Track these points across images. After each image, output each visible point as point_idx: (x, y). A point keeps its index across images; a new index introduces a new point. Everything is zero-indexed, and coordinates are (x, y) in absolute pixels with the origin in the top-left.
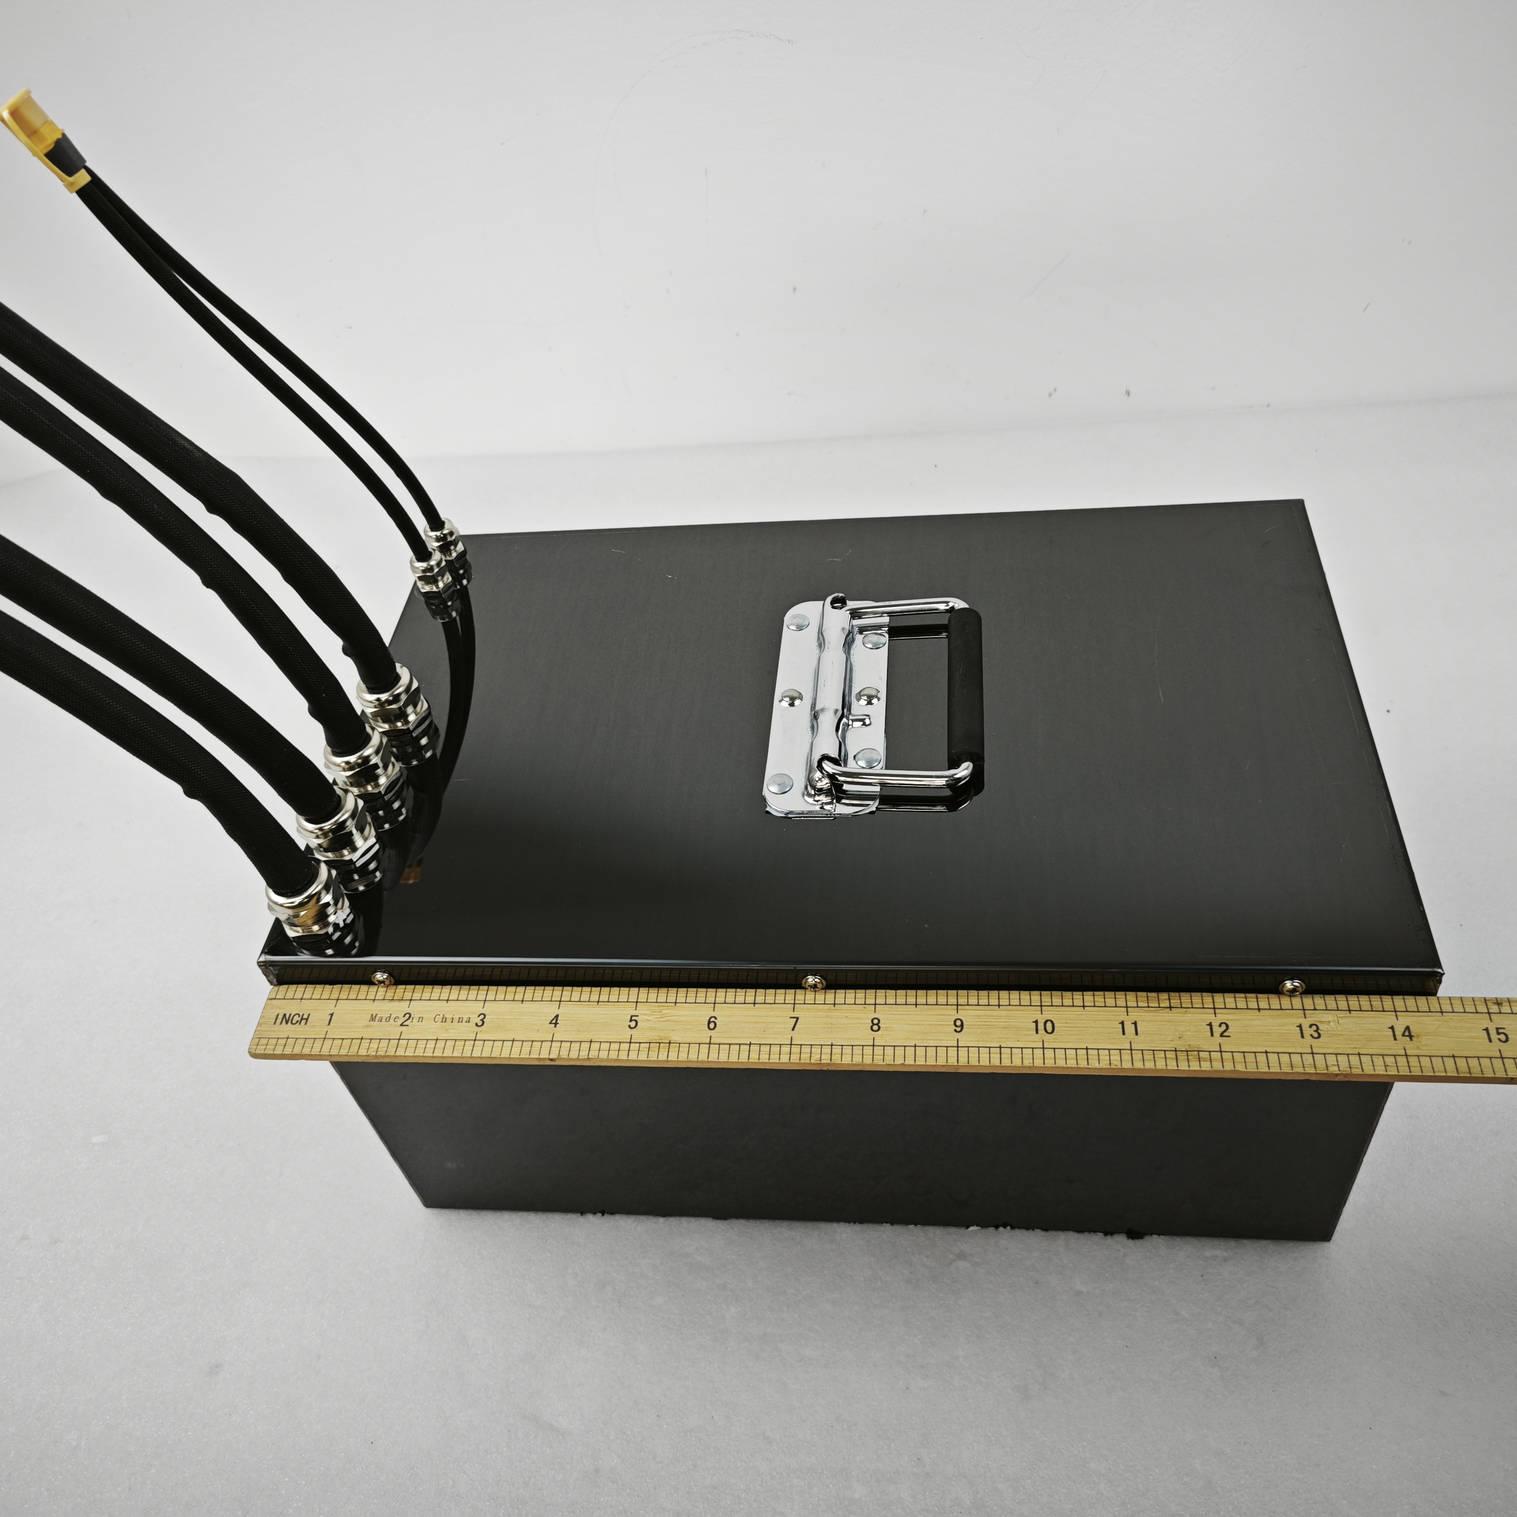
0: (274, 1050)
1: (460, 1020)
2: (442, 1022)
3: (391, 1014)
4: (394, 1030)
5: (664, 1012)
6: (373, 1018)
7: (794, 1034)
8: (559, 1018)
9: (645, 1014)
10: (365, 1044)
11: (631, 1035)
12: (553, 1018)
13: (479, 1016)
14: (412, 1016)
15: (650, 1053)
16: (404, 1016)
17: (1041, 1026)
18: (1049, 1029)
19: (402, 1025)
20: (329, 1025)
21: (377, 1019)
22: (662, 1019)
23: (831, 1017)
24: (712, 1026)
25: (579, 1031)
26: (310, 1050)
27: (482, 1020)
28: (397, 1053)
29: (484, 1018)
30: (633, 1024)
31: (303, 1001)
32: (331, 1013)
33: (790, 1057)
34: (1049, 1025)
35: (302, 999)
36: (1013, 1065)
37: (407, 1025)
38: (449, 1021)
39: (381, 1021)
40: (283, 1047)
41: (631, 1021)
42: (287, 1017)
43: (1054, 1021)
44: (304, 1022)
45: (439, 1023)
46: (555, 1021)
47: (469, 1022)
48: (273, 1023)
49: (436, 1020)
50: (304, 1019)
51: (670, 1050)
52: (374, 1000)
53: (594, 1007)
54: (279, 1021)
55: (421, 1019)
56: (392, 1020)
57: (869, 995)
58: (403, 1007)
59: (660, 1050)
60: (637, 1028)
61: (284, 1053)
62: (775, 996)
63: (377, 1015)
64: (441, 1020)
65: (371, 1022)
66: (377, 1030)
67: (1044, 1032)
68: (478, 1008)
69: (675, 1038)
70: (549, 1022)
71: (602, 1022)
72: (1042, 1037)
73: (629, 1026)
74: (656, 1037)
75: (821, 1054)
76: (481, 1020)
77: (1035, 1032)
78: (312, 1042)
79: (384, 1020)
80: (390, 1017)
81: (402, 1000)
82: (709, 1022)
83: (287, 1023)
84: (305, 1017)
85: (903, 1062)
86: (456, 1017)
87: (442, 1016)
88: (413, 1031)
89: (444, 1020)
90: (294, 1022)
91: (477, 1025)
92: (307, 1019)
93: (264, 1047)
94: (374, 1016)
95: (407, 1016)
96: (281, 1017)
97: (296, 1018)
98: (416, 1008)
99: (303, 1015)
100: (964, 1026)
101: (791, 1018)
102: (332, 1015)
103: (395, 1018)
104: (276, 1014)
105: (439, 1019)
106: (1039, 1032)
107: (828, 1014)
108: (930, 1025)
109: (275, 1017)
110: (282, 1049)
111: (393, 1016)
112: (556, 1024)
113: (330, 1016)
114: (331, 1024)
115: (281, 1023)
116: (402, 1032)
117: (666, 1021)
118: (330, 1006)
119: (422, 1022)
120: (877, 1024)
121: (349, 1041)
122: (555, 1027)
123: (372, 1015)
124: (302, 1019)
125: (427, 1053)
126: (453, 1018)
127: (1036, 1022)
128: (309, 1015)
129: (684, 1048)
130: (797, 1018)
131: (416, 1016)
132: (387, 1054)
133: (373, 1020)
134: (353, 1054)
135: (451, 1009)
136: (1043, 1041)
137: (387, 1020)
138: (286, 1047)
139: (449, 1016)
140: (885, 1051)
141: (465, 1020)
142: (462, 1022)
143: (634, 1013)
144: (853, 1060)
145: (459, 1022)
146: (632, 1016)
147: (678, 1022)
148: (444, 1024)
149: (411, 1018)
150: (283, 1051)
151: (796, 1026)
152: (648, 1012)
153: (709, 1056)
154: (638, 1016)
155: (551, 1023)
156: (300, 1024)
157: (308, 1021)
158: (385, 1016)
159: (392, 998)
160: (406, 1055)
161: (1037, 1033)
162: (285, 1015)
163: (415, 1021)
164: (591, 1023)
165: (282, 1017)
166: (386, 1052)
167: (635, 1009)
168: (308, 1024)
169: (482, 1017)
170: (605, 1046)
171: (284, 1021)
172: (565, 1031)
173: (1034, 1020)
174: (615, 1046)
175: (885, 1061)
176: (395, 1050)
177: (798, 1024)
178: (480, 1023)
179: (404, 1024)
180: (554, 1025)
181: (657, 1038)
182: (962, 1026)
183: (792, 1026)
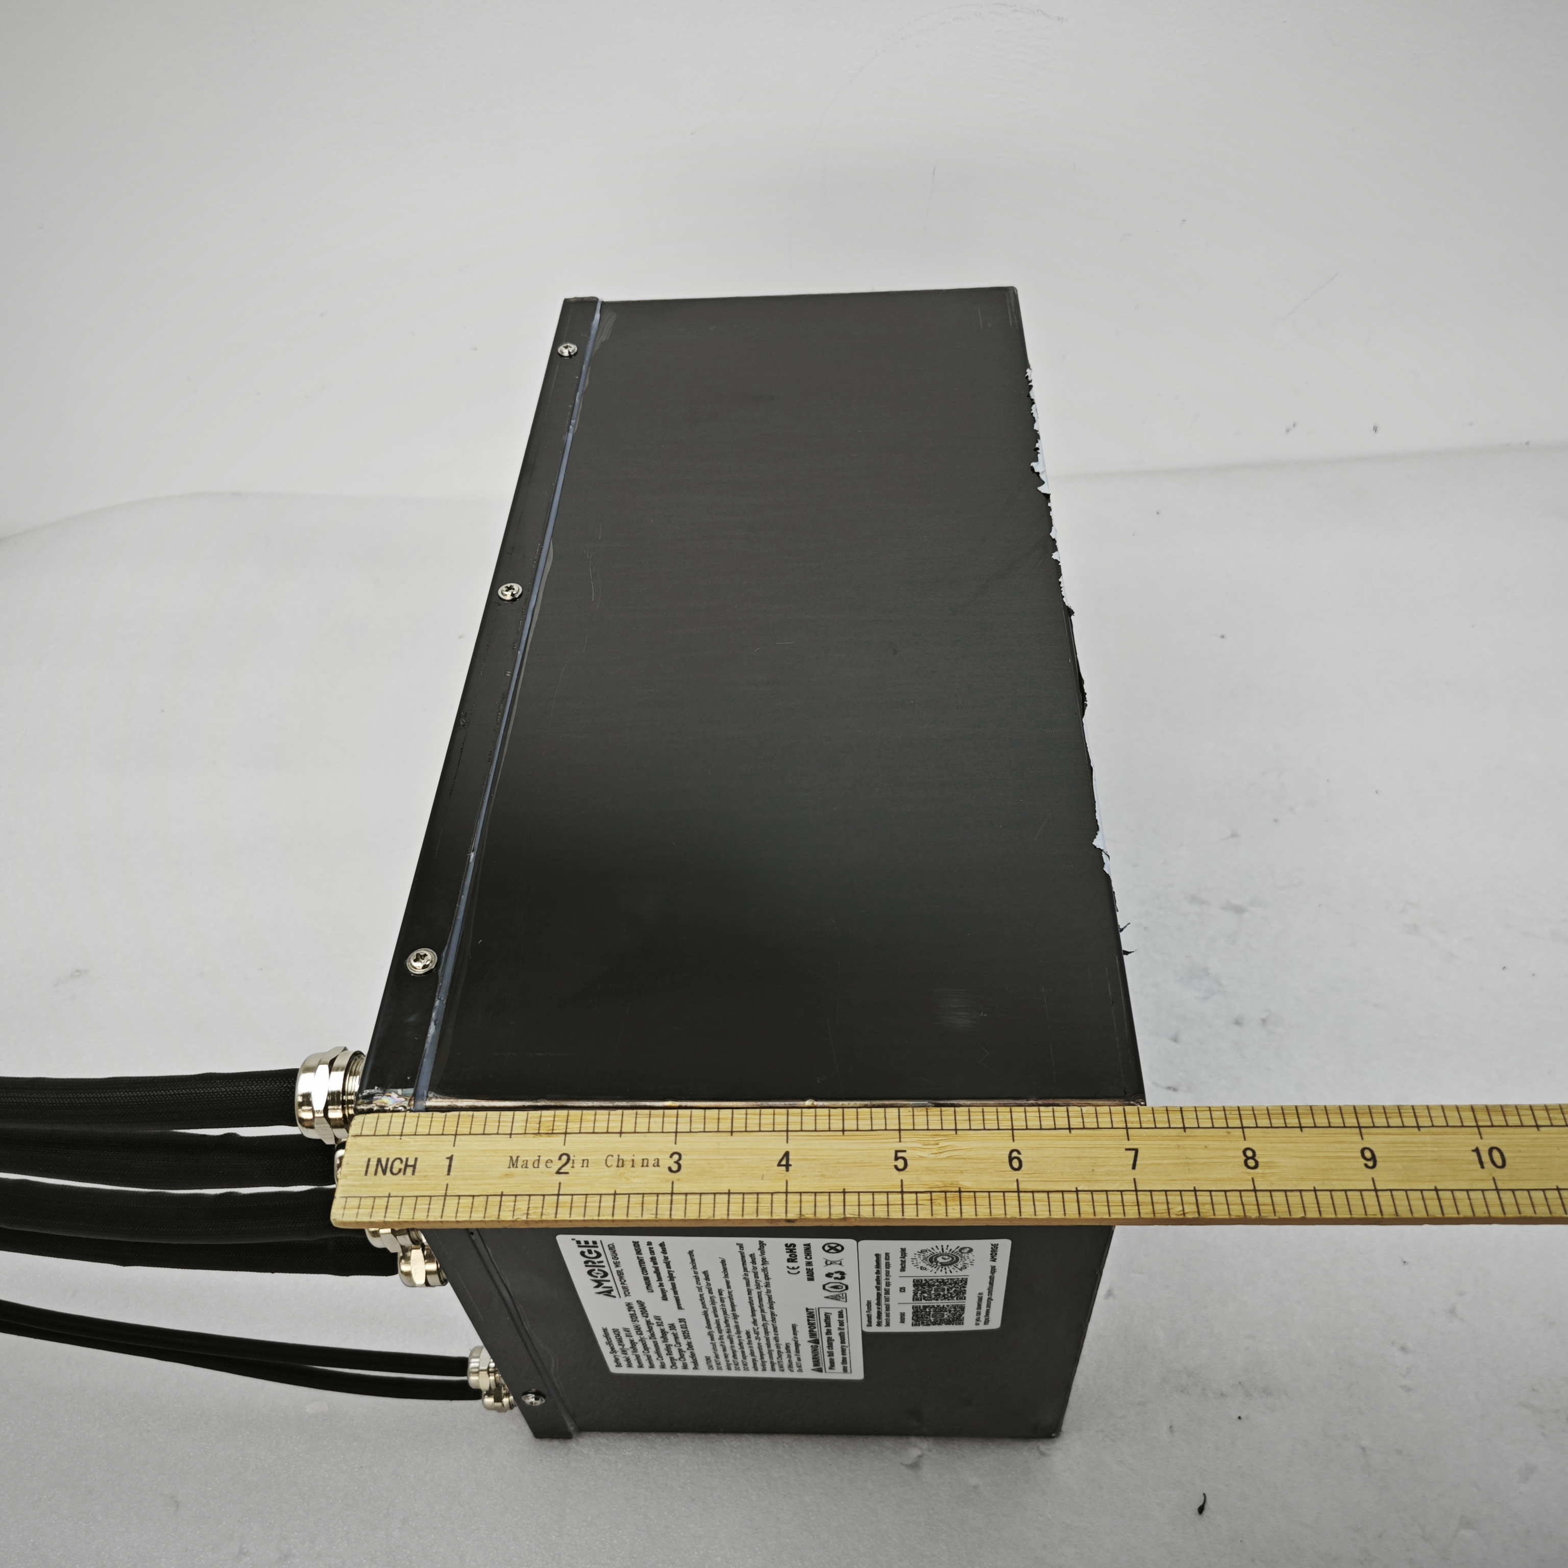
0: (371, 1216)
1: (645, 1163)
2: (618, 1166)
3: (539, 1156)
4: (548, 1181)
5: (942, 1144)
6: (513, 1163)
7: (1137, 1174)
8: (790, 1157)
9: (914, 1149)
10: (508, 1202)
11: (902, 1181)
12: (780, 1157)
13: (671, 1156)
14: (572, 1158)
15: (934, 1208)
16: (560, 1159)
17: (1485, 1158)
18: (1499, 1162)
19: (558, 1172)
20: (448, 1174)
21: (520, 1163)
22: (942, 1156)
23: (1184, 1148)
24: (1016, 1164)
25: (823, 1176)
26: (426, 1214)
27: (677, 1162)
28: (558, 1216)
29: (680, 1158)
30: (900, 1164)
31: (403, 1137)
32: (449, 1155)
33: (1139, 1209)
34: (1496, 1155)
35: (401, 1135)
36: (1461, 1216)
37: (567, 1173)
38: (628, 1164)
39: (526, 1167)
40: (384, 1211)
41: (897, 1158)
42: (384, 1163)
43: (1502, 1149)
44: (409, 1170)
45: (614, 1168)
46: (785, 1161)
47: (658, 1166)
48: (364, 1173)
49: (609, 1164)
50: (410, 1167)
51: (963, 1203)
52: (511, 1134)
53: (838, 1139)
54: (372, 1169)
55: (585, 1163)
56: (542, 1165)
57: (1231, 1114)
58: (555, 1145)
59: (948, 1203)
60: (907, 1170)
61: (387, 1219)
62: (1097, 1117)
63: (518, 1157)
64: (616, 1164)
65: (512, 1169)
66: (522, 1181)
67: (1492, 1166)
68: (667, 1144)
69: (967, 1183)
70: (777, 1163)
71: (855, 1163)
72: (1491, 1174)
73: (896, 1167)
74: (938, 1183)
75: (1183, 1204)
76: (675, 1162)
77: (1479, 1166)
78: (428, 1202)
79: (530, 1165)
80: (539, 1160)
81: (553, 1133)
82: (1011, 1159)
83: (384, 1172)
84: (411, 1162)
85: (1303, 1215)
86: (638, 1158)
87: (616, 1157)
88: (575, 1181)
89: (621, 1163)
90: (395, 1171)
91: (670, 1169)
92: (414, 1166)
93: (355, 1211)
94: (514, 1159)
95: (565, 1158)
96: (373, 1163)
97: (398, 1165)
98: (576, 1145)
99: (407, 1159)
100: (1378, 1159)
101: (1127, 1149)
102: (451, 1158)
103: (547, 1162)
104: (367, 1160)
105: (613, 1161)
106: (1485, 1165)
107: (1179, 1143)
108: (1328, 1157)
109: (366, 1164)
110: (384, 1214)
111: (543, 1159)
112: (787, 1166)
113: (448, 1161)
114: (451, 1173)
115: (376, 1173)
116: (560, 1184)
117: (948, 1158)
118: (445, 1146)
119: (587, 1166)
120: (1253, 1158)
121: (484, 1198)
122: (787, 1170)
123: (511, 1157)
124: (407, 1166)
125: (604, 1215)
126: (633, 1160)
127: (1477, 1151)
128: (416, 1159)
129: (982, 1199)
130: (1136, 1151)
131: (577, 1158)
132: (544, 1218)
133: (513, 1165)
134: (493, 1219)
135: (627, 1146)
136: (1494, 1179)
137: (536, 1165)
138: (388, 1210)
139: (627, 1157)
140: (1274, 1199)
141: (651, 1163)
142: (647, 1166)
143: (899, 1146)
144: (1231, 1212)
145: (643, 1166)
146: (897, 1152)
147: (965, 1159)
148: (621, 1169)
149: (571, 1162)
150: (385, 1217)
151: (1138, 1162)
152: (919, 1145)
153: (1022, 1211)
154: (905, 1151)
155: (779, 1165)
156: (404, 1174)
157: (417, 1170)
158: (532, 1159)
159: (537, 1132)
160: (572, 1219)
161: (1482, 1167)
162: (379, 1160)
163: (578, 1165)
164: (838, 1163)
165: (375, 1163)
166: (542, 1214)
167: (898, 1140)
168: (416, 1174)
169: (676, 1157)
170: (866, 1199)
171: (380, 1169)
172: (803, 1177)
173: (1474, 1148)
174: (881, 1199)
175: (1277, 1214)
176: (554, 1211)
177: (1138, 1159)
178: (675, 1167)
179: (561, 1171)
180: (784, 1168)
181: (940, 1184)
182: (1374, 1158)
183: (1131, 1162)
